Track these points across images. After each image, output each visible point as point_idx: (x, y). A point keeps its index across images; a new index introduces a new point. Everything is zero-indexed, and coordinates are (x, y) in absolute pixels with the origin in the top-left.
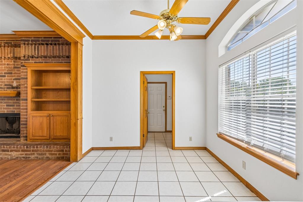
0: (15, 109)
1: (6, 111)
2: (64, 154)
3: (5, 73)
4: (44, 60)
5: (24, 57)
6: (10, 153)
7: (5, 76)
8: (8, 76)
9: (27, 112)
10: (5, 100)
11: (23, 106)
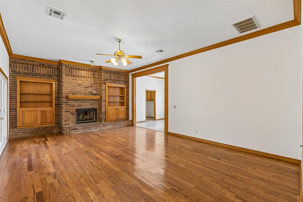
0: (95, 106)
1: (89, 107)
3: (89, 86)
7: (89, 88)
8: (90, 88)
9: (106, 107)
10: (89, 101)
11: (103, 104)
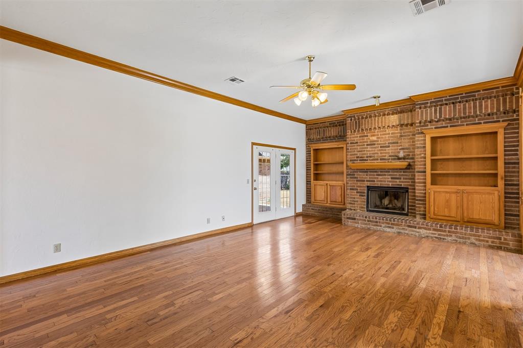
0: (403, 182)
1: (390, 185)
2: (501, 243)
3: (389, 143)
4: (449, 123)
5: (420, 123)
6: (418, 230)
7: (389, 147)
8: (392, 147)
9: (425, 186)
10: (389, 172)
11: (418, 179)
